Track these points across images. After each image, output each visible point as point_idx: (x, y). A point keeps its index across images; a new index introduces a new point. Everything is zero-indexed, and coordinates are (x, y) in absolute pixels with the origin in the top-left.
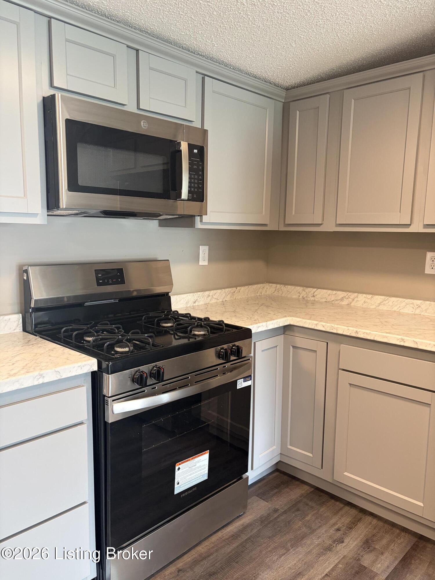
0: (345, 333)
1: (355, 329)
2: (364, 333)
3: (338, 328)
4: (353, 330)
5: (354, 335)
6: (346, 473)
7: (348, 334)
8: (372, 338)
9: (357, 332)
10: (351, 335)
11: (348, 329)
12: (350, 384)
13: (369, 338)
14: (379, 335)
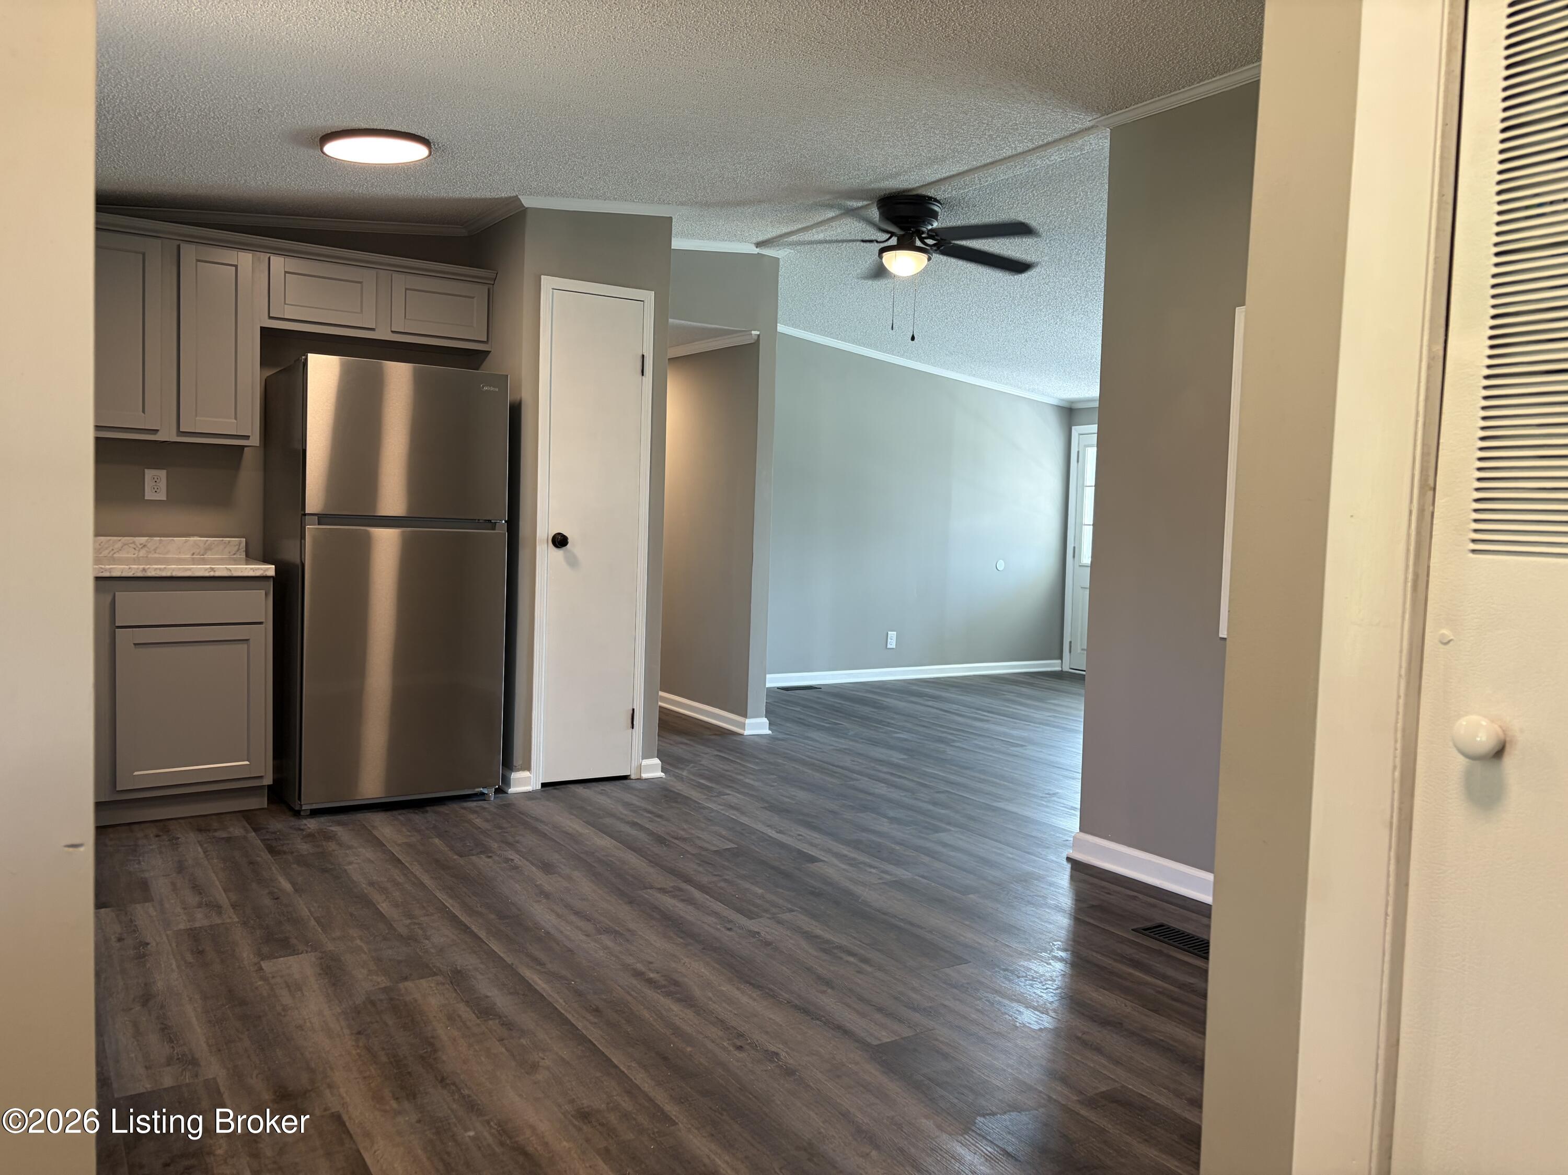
0: (124, 575)
1: (142, 567)
2: (156, 569)
3: (111, 568)
4: (138, 569)
5: (140, 574)
6: (136, 773)
7: (130, 574)
8: (169, 574)
9: (144, 570)
10: (135, 575)
11: (130, 568)
12: (135, 644)
13: (164, 574)
14: (180, 569)
